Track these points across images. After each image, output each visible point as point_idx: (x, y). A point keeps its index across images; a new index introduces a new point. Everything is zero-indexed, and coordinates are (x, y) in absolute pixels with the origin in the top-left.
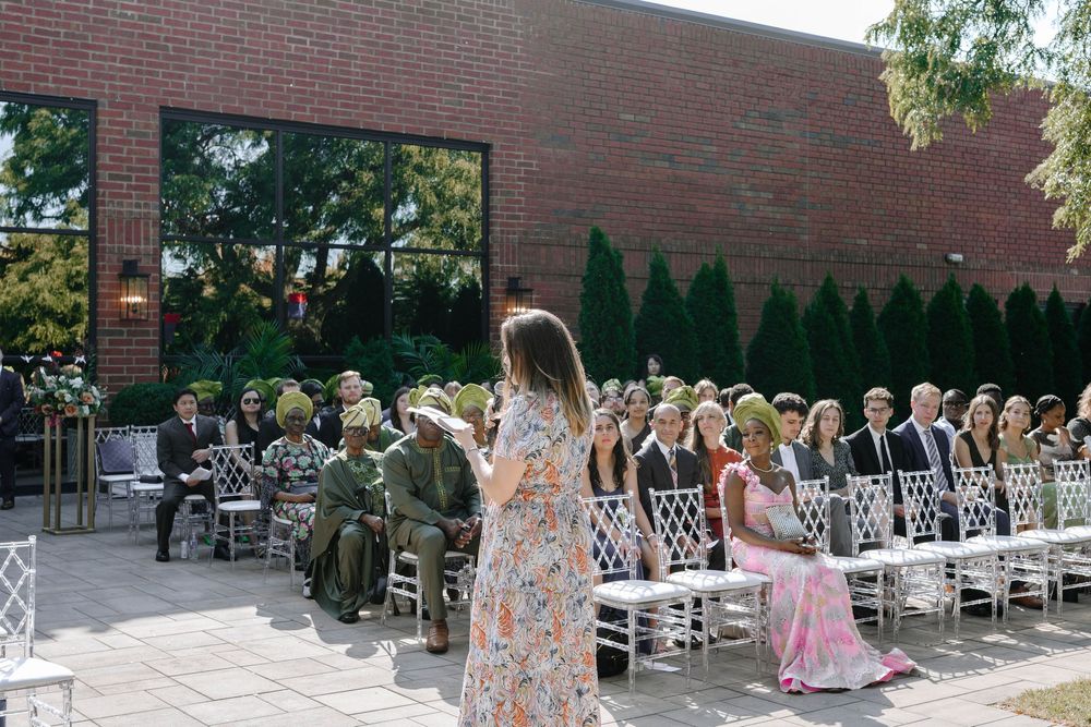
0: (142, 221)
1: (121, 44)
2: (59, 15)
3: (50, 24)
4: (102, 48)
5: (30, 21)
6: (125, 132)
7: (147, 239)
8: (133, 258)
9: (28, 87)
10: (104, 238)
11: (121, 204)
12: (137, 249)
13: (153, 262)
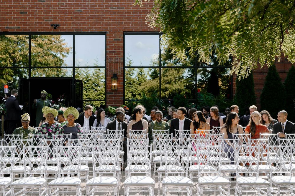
0: (118, 63)
1: (113, 16)
2: (96, 11)
3: (94, 13)
4: (107, 18)
5: (89, 13)
6: (114, 39)
7: (120, 68)
8: (116, 73)
9: (88, 30)
10: (108, 68)
11: (112, 59)
12: (117, 71)
13: (121, 74)
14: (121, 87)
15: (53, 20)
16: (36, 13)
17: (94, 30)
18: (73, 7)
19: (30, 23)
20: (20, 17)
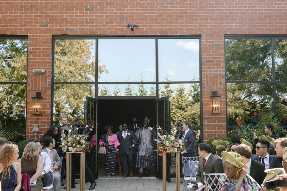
0: (218, 77)
1: (209, 14)
2: (187, 7)
3: (184, 10)
4: (202, 16)
5: (177, 10)
6: (211, 45)
7: (220, 83)
8: (215, 90)
9: (177, 32)
10: (205, 83)
11: (210, 71)
12: (217, 87)
13: (223, 92)
14: (223, 110)
15: (129, 19)
16: (106, 10)
17: (184, 32)
18: (155, 2)
19: (98, 23)
20: (85, 15)
